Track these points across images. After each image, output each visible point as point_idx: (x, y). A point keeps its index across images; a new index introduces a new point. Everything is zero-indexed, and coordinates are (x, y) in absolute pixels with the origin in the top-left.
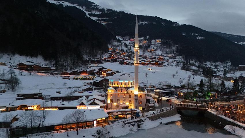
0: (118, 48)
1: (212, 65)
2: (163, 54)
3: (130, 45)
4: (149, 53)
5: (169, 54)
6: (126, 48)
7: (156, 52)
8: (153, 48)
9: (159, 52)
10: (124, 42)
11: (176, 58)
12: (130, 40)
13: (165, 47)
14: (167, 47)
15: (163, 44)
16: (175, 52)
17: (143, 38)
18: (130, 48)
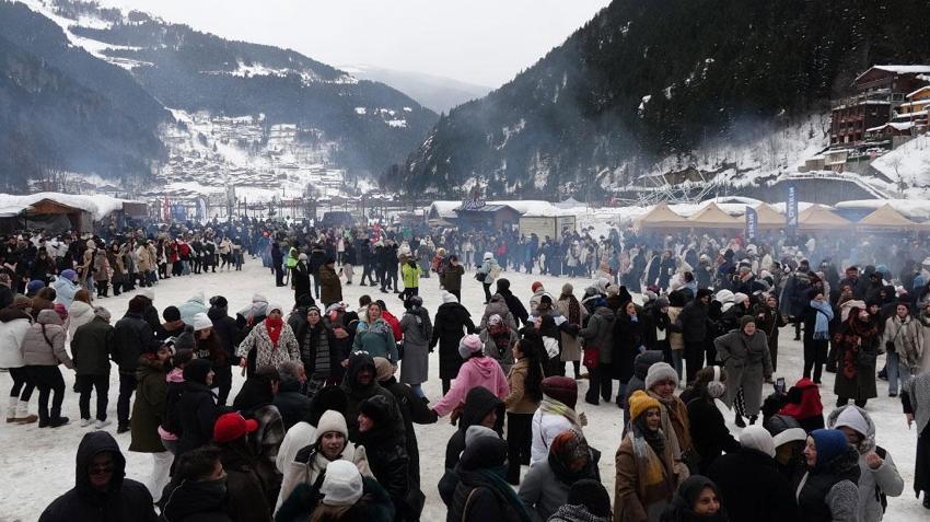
0: (181, 146)
2: (298, 163)
3: (214, 137)
4: (263, 160)
5: (311, 164)
6: (204, 147)
7: (282, 157)
8: (274, 146)
9: (288, 158)
10: (197, 127)
11: (325, 175)
12: (212, 121)
13: (304, 147)
14: (307, 146)
15: (301, 137)
16: (325, 160)
17: (248, 119)
18: (215, 146)
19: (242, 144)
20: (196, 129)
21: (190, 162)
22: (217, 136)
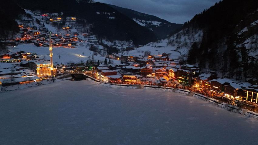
0: (29, 24)
1: (119, 43)
2: (78, 32)
3: (43, 21)
4: (64, 31)
5: (83, 32)
6: (38, 25)
7: (72, 30)
8: (68, 25)
9: (74, 30)
11: (90, 37)
12: (42, 15)
13: (80, 26)
15: (78, 22)
16: (89, 31)
17: (57, 14)
18: (43, 25)
19: (55, 24)
20: (35, 17)
21: (31, 32)
22: (44, 20)
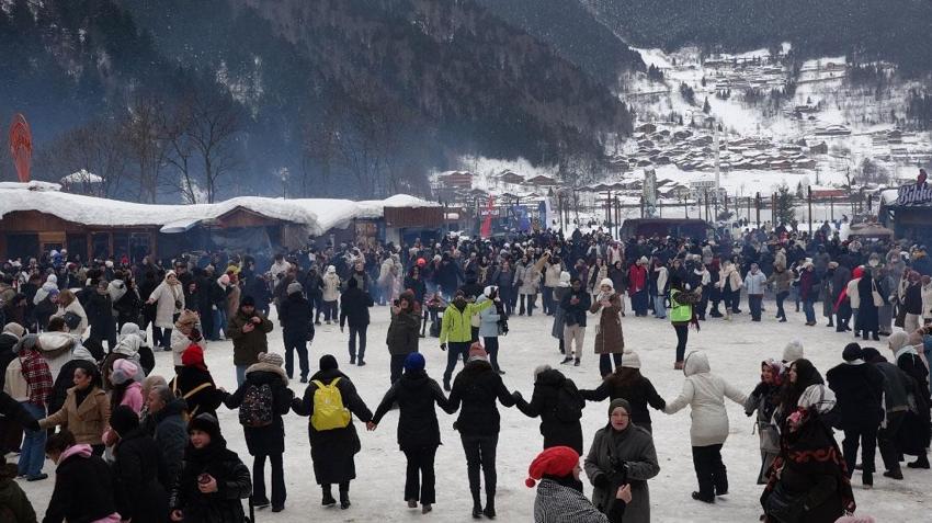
0: (654, 108)
2: (848, 124)
3: (706, 89)
4: (788, 123)
5: (873, 123)
6: (688, 106)
7: (819, 116)
8: (806, 97)
9: (831, 117)
10: (678, 75)
11: (900, 142)
13: (860, 95)
14: (867, 94)
15: (855, 77)
16: (900, 115)
17: (762, 53)
18: (707, 104)
19: (752, 97)
20: (676, 78)
21: (666, 133)
22: (711, 87)
